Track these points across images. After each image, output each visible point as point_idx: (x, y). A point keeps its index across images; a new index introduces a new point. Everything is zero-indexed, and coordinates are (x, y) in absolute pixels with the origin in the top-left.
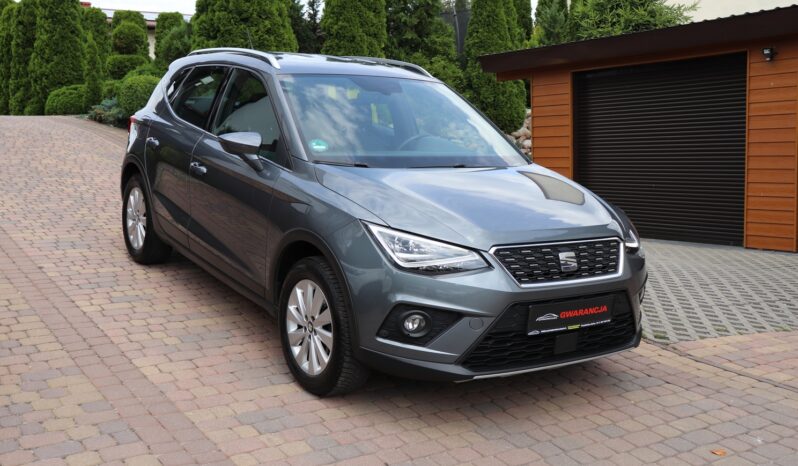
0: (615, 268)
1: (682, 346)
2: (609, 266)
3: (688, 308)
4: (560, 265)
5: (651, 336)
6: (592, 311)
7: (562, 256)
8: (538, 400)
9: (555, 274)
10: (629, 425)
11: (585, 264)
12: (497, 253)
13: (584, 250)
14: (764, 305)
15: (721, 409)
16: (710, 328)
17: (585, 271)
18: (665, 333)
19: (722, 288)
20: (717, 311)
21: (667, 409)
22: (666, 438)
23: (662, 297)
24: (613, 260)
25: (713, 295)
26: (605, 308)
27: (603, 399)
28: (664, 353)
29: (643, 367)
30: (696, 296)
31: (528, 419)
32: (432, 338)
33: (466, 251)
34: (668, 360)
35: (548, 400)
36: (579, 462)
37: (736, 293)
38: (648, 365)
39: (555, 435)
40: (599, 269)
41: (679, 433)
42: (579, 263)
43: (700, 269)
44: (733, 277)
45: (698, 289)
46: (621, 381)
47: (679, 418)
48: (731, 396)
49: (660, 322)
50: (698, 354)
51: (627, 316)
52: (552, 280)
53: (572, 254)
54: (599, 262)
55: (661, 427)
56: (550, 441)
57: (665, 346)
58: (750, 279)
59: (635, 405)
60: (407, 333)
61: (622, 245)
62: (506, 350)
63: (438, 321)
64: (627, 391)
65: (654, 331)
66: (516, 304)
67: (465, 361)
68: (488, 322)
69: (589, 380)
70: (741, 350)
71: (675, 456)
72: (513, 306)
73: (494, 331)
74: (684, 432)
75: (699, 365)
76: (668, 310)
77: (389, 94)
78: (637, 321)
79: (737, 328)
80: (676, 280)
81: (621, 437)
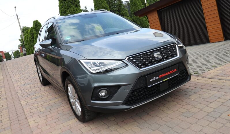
0: (176, 55)
1: (204, 74)
2: (174, 54)
3: (202, 62)
4: (155, 58)
5: (193, 74)
6: (171, 72)
7: (155, 55)
8: (160, 107)
9: (154, 62)
10: (194, 110)
11: (164, 56)
12: (129, 59)
13: (163, 51)
14: (223, 56)
15: (224, 95)
16: (210, 67)
17: (165, 58)
18: (197, 71)
19: (209, 54)
20: (211, 61)
21: (206, 100)
22: (209, 113)
23: (193, 60)
24: (175, 52)
25: (207, 57)
26: (176, 70)
27: (182, 101)
28: (199, 78)
29: (194, 85)
30: (203, 58)
31: (157, 116)
32: (111, 97)
33: (117, 61)
34: (201, 80)
35: (163, 106)
36: (178, 133)
37: (213, 55)
38: (195, 84)
39: (167, 121)
40: (170, 56)
41: (213, 109)
42: (162, 56)
43: (201, 51)
44: (211, 51)
45: (203, 56)
46: (187, 92)
47: (211, 103)
48: (226, 89)
49: (195, 68)
50: (209, 76)
51: (185, 70)
52: (153, 64)
53: (159, 53)
54: (170, 54)
55: (205, 108)
56: (165, 124)
57: (199, 76)
58: (216, 50)
59: (194, 101)
60: (101, 97)
61: (177, 46)
62: (141, 95)
63: (112, 90)
64: (190, 96)
65: (194, 72)
66: (141, 77)
67: (126, 103)
68: (131, 86)
69: (177, 94)
70: (222, 71)
71: (214, 120)
72: (140, 78)
73: (134, 89)
74: (215, 109)
75: (211, 80)
76: (196, 64)
78: (188, 71)
79: (218, 65)
80: (196, 55)
81: (192, 116)
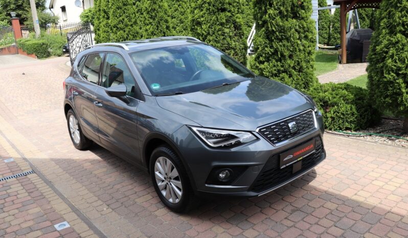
2: (311, 124)
4: (290, 130)
6: (307, 149)
7: (290, 125)
9: (288, 135)
11: (300, 126)
12: (260, 131)
13: (298, 119)
17: (301, 130)
24: (312, 121)
26: (312, 146)
32: (234, 180)
40: (307, 127)
52: (288, 138)
53: (294, 123)
54: (306, 124)
60: (220, 179)
61: (314, 112)
62: (272, 178)
68: (261, 167)
73: (265, 171)
77: (184, 54)
